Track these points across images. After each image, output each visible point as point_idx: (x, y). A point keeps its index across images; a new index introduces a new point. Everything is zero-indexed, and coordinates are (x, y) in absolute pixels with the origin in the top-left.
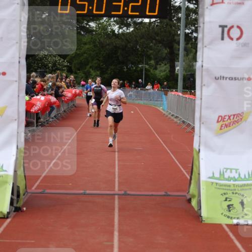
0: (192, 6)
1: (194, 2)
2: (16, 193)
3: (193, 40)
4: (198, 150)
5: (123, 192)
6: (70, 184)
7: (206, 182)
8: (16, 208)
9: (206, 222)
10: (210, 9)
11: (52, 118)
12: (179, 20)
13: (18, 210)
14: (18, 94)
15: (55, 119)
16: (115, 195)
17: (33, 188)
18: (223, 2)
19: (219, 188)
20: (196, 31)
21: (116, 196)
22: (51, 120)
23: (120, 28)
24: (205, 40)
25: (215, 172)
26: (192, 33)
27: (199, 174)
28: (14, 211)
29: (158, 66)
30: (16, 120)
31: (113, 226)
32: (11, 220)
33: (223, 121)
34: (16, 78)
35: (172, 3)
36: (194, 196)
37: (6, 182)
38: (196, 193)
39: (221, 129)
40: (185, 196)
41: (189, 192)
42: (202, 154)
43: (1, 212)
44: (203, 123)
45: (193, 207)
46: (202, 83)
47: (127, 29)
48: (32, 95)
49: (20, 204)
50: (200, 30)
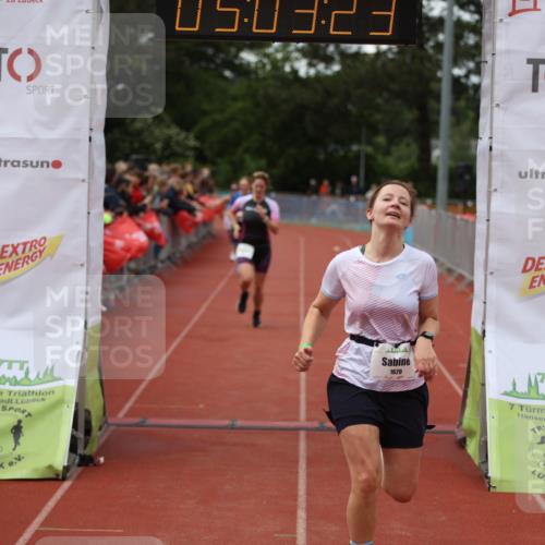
0: (467, 17)
1: (472, 8)
2: (82, 424)
3: (471, 92)
4: (480, 332)
5: (316, 424)
6: (201, 406)
7: (499, 402)
8: (83, 457)
9: (498, 490)
10: (507, 24)
11: (162, 262)
12: (439, 47)
13: (86, 461)
14: (89, 208)
15: (168, 263)
16: (298, 429)
17: (121, 415)
18: (535, 8)
19: (527, 417)
20: (478, 71)
21: (302, 434)
22: (160, 265)
23: (310, 65)
24: (496, 93)
25: (517, 381)
26: (467, 76)
27: (483, 385)
28: (79, 465)
29: (394, 149)
30: (82, 265)
31: (295, 498)
32: (72, 485)
33: (537, 269)
34: (83, 175)
35: (425, 11)
36: (471, 433)
37: (60, 402)
38: (476, 427)
39: (531, 287)
40: (453, 433)
41: (461, 423)
42: (489, 342)
43: (50, 467)
44: (492, 273)
45: (469, 457)
46: (490, 185)
47: (327, 68)
48: (119, 210)
49: (91, 450)
50: (486, 68)
